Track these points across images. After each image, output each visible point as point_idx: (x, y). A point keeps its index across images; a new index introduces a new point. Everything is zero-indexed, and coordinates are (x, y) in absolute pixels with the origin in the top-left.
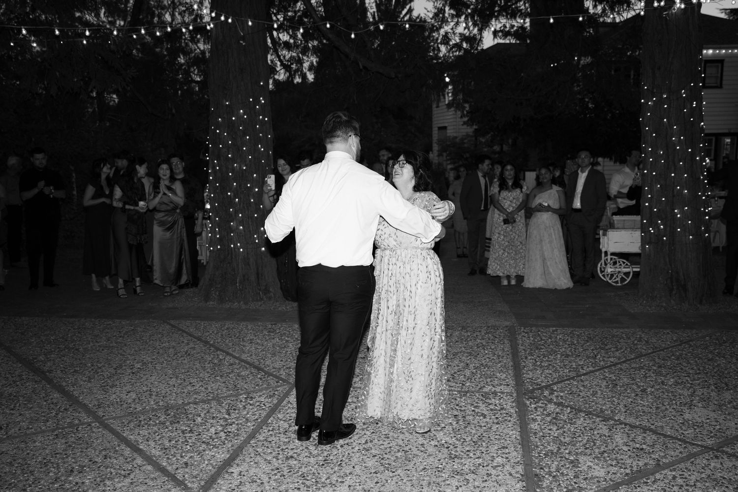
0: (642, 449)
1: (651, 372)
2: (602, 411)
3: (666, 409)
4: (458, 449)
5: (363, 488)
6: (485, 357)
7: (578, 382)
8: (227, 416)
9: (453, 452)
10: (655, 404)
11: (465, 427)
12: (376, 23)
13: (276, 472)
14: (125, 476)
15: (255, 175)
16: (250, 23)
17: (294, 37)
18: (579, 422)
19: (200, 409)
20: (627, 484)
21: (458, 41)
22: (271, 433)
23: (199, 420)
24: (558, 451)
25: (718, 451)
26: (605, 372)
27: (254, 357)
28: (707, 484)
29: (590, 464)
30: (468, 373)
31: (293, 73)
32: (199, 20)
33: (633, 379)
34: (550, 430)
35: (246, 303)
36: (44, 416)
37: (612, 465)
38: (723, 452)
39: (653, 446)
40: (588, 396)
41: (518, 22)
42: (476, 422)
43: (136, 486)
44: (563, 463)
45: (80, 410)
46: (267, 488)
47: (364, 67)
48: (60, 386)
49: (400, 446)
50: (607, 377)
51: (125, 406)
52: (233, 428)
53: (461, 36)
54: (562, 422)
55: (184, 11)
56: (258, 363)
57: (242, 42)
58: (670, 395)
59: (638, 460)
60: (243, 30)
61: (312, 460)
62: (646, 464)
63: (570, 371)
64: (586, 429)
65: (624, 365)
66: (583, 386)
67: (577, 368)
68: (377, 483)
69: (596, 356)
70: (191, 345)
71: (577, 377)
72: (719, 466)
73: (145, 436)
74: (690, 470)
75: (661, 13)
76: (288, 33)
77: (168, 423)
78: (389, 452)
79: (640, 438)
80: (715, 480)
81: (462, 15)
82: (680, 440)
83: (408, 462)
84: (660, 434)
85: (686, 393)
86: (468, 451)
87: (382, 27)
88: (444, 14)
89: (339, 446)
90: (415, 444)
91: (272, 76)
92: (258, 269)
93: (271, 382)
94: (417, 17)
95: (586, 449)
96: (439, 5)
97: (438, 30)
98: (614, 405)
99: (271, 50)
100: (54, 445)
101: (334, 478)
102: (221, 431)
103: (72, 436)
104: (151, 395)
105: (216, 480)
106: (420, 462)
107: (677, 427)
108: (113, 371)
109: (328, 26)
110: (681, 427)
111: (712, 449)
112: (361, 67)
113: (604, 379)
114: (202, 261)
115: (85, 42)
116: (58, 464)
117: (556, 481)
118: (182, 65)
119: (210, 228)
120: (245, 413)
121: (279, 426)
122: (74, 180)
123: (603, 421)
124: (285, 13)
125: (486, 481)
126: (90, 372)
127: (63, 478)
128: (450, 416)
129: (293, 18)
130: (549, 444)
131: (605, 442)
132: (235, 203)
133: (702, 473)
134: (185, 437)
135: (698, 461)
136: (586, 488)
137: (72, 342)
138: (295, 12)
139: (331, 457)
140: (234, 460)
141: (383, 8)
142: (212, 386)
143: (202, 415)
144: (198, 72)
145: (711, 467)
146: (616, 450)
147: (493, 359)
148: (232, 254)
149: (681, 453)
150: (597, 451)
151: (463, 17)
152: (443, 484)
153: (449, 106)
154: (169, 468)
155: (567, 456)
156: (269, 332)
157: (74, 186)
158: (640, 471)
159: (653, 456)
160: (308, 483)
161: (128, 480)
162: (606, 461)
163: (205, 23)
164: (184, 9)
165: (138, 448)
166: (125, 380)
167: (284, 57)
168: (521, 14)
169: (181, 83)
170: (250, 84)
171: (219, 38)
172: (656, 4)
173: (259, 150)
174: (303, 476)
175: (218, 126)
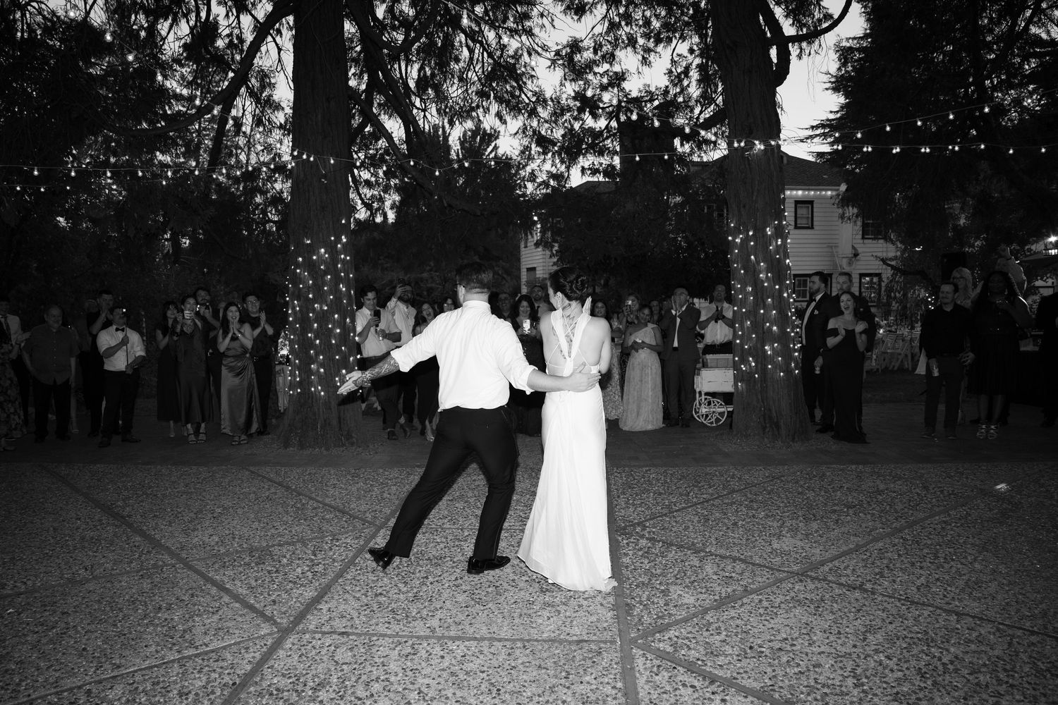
0: (731, 577)
1: (743, 507)
2: (694, 544)
3: (756, 540)
5: (454, 621)
7: (671, 518)
8: (313, 557)
10: (745, 536)
12: (459, 161)
13: (365, 608)
14: (213, 613)
15: (336, 316)
16: (332, 162)
17: (375, 175)
18: (670, 555)
19: (285, 550)
20: (715, 609)
21: (545, 178)
22: (359, 572)
23: (285, 560)
24: (649, 582)
25: (802, 575)
26: (697, 508)
27: (338, 501)
28: (790, 605)
29: (680, 592)
31: (374, 212)
32: (279, 159)
33: (725, 514)
34: (641, 563)
35: (327, 450)
36: (128, 558)
37: (702, 593)
38: (807, 576)
39: (741, 574)
40: (680, 531)
41: (605, 160)
44: (653, 593)
45: (163, 552)
46: (357, 622)
47: (450, 206)
50: (699, 513)
51: (208, 548)
52: (320, 568)
53: (548, 173)
54: (653, 555)
55: (263, 151)
56: (342, 507)
57: (323, 180)
58: (760, 527)
59: (727, 587)
60: (325, 168)
61: (402, 596)
62: (734, 591)
63: (662, 508)
64: (677, 562)
65: (717, 501)
66: (676, 521)
67: (670, 505)
68: (468, 616)
69: (688, 493)
70: (273, 490)
71: (669, 513)
72: (802, 588)
73: (231, 576)
74: (775, 594)
75: (743, 153)
76: (369, 171)
77: (253, 565)
79: (729, 568)
80: (798, 601)
82: (767, 567)
84: (749, 563)
85: (775, 524)
87: (466, 165)
88: (530, 152)
90: (506, 580)
91: (353, 214)
92: (340, 413)
93: (357, 524)
94: (503, 155)
95: (677, 579)
96: (526, 142)
97: (524, 167)
98: (705, 538)
99: (353, 188)
100: (141, 585)
101: (425, 612)
102: (308, 571)
103: (157, 577)
104: (234, 538)
105: (305, 616)
106: (511, 595)
107: (766, 556)
108: (194, 516)
109: (412, 163)
110: (769, 556)
111: (798, 574)
112: (446, 205)
113: (697, 514)
117: (646, 609)
118: (260, 204)
120: (332, 553)
121: (367, 566)
123: (695, 553)
124: (366, 151)
125: (577, 611)
126: (170, 516)
130: (640, 576)
131: (695, 572)
132: (315, 344)
133: (786, 595)
134: (272, 577)
135: (784, 585)
136: (676, 615)
138: (377, 150)
140: (322, 597)
141: (467, 145)
142: (296, 529)
143: (288, 556)
145: (796, 590)
146: (706, 579)
148: (312, 397)
149: (768, 579)
150: (687, 580)
151: (550, 154)
152: (534, 615)
153: (537, 244)
154: (257, 606)
155: (658, 587)
158: (728, 597)
159: (741, 583)
160: (398, 617)
161: (216, 617)
162: (696, 589)
163: (285, 162)
166: (207, 524)
167: (365, 195)
168: (609, 152)
169: (257, 224)
170: (331, 223)
171: (300, 176)
172: (736, 145)
173: (341, 291)
174: (393, 611)
175: (298, 265)
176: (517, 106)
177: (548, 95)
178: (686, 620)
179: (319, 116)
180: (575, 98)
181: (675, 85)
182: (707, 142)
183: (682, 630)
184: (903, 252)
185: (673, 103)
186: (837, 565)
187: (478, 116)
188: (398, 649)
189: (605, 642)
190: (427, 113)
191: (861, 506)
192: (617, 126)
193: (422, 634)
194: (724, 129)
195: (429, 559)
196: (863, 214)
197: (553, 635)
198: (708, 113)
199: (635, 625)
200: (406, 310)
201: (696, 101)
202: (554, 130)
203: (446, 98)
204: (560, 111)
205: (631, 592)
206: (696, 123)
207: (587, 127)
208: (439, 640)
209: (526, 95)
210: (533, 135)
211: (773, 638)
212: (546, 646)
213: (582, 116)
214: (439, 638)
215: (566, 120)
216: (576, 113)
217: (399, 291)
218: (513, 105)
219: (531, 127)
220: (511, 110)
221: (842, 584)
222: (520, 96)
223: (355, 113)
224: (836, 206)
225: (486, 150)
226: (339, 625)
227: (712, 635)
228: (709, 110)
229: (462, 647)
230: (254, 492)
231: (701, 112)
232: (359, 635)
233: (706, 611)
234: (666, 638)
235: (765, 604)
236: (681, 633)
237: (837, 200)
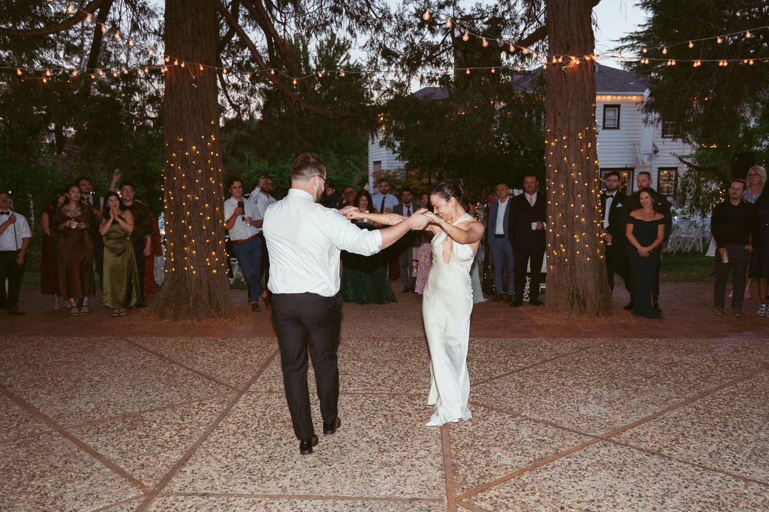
0: (544, 440)
1: (553, 375)
2: (511, 409)
3: (565, 406)
4: (387, 444)
5: (303, 480)
6: (411, 364)
7: (491, 384)
8: (181, 422)
9: (382, 447)
10: (556, 402)
11: (393, 425)
12: (317, 68)
13: (225, 469)
14: (84, 479)
15: (207, 205)
16: (201, 68)
17: (243, 80)
18: (491, 419)
19: (155, 416)
20: (530, 470)
21: (389, 86)
22: (221, 435)
23: (155, 426)
24: (472, 444)
25: (606, 440)
26: (514, 375)
27: (206, 367)
28: (596, 468)
29: (500, 454)
30: (396, 378)
31: (241, 112)
32: (153, 62)
33: (538, 381)
34: (466, 426)
35: (198, 321)
36: (6, 427)
37: (518, 455)
38: (611, 441)
39: (553, 437)
40: (499, 397)
41: (440, 71)
42: (402, 420)
43: (95, 487)
44: (476, 454)
45: (40, 420)
46: (217, 483)
47: (306, 110)
48: (20, 399)
49: (336, 443)
50: (516, 380)
51: (84, 415)
52: (186, 432)
53: (392, 83)
54: (476, 418)
55: (140, 54)
56: (209, 373)
57: (194, 85)
58: (569, 394)
59: (540, 450)
60: (195, 74)
61: (258, 458)
62: (546, 453)
63: (484, 375)
64: (496, 425)
65: (531, 369)
66: (496, 387)
67: (490, 373)
68: (316, 475)
69: (507, 362)
70: (148, 359)
71: (490, 380)
72: (607, 452)
73: (103, 442)
74: (583, 457)
75: (560, 67)
76: (237, 76)
77: (125, 430)
78: (327, 448)
79: (542, 431)
80: (603, 464)
81: (392, 64)
82: (575, 432)
83: (343, 457)
84: (559, 427)
85: (582, 392)
86: (395, 445)
87: (321, 75)
88: (376, 64)
89: (282, 445)
91: (222, 114)
92: (210, 289)
93: (222, 390)
94: (354, 65)
95: (497, 441)
96: (373, 54)
97: (372, 75)
98: (521, 403)
99: (221, 92)
100: (16, 454)
101: (278, 472)
102: (175, 435)
103: (33, 445)
104: (109, 405)
105: (170, 479)
106: (353, 456)
107: (574, 421)
108: (71, 384)
109: (273, 72)
110: (577, 421)
111: (602, 439)
112: (303, 109)
113: (513, 381)
114: (157, 283)
115: (45, 81)
116: (20, 470)
117: (471, 469)
118: (137, 103)
119: (165, 252)
120: (198, 418)
121: (228, 429)
122: (32, 207)
123: (512, 417)
124: (233, 58)
125: (410, 470)
126: (50, 386)
127: (25, 483)
128: (380, 416)
129: (241, 63)
130: (465, 438)
131: (512, 435)
132: (189, 230)
133: (593, 458)
134: (142, 442)
135: (590, 449)
136: (496, 475)
137: (32, 359)
138: (243, 57)
139: (275, 455)
140: (187, 460)
141: (323, 53)
142: (167, 395)
143: (158, 421)
144: (153, 109)
145: (600, 454)
146: (522, 442)
147: (419, 366)
148: (185, 276)
149: (576, 442)
150: (506, 443)
151: (394, 66)
152: (373, 474)
153: (382, 144)
154: (127, 470)
155: (480, 448)
156: (220, 345)
157: (32, 212)
158: (541, 459)
159: (553, 446)
160: (254, 478)
161: (87, 482)
162: (513, 451)
163: (160, 66)
164: (139, 51)
165: (98, 453)
166: (84, 393)
167: (233, 98)
168: (445, 63)
169: (137, 119)
170: (201, 123)
171: (173, 79)
172: (554, 61)
173: (211, 182)
174: (250, 472)
175: (172, 160)
176: (366, 22)
177: (392, 12)
178: (504, 480)
179: (189, 27)
180: (416, 15)
181: (504, 4)
182: (529, 55)
183: (501, 490)
184: (698, 150)
185: (501, 19)
186: (637, 431)
187: (332, 31)
188: (252, 508)
189: (434, 501)
190: (287, 27)
191: (658, 376)
192: (451, 41)
193: (275, 493)
194: (544, 43)
195: (283, 422)
196: (663, 119)
197: (389, 493)
198: (531, 30)
199: (460, 484)
200: (267, 200)
201: (522, 19)
202: (397, 44)
203: (303, 12)
204: (403, 27)
205: (457, 453)
206: (520, 38)
207: (425, 41)
208: (289, 500)
209: (373, 12)
210: (379, 48)
211: (581, 499)
212: (383, 505)
213: (422, 31)
214: (290, 497)
215: (408, 35)
216: (416, 29)
217: (262, 181)
218: (362, 20)
219: (378, 41)
220: (360, 25)
221: (641, 449)
222: (368, 11)
223: (222, 25)
224: (640, 112)
225: (339, 58)
226: (201, 486)
227: (528, 495)
228: (532, 26)
229: (309, 506)
230: (130, 361)
231: (525, 29)
232: (218, 496)
233: (522, 472)
234: (487, 497)
235: (574, 466)
236: (500, 492)
237: (642, 106)
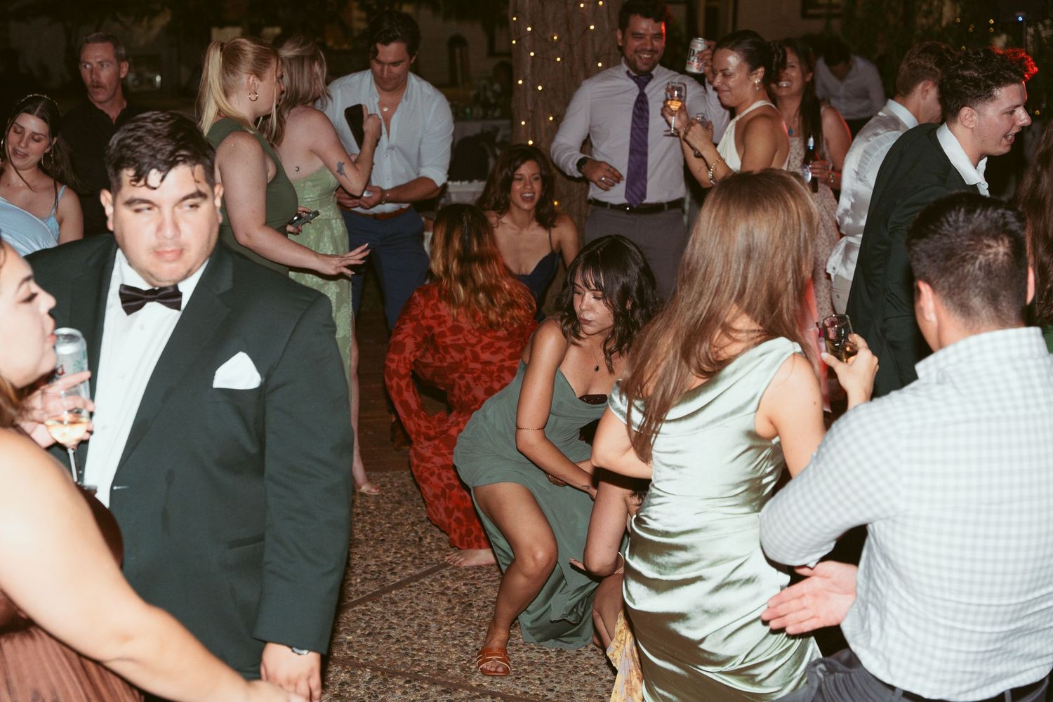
2: (442, 670)
7: (385, 604)
26: (443, 576)
40: (408, 638)
50: (448, 588)
63: (364, 580)
66: (397, 613)
67: (380, 572)
69: (421, 539)
71: (381, 592)
98: (467, 653)
113: (443, 593)
123: (445, 692)
